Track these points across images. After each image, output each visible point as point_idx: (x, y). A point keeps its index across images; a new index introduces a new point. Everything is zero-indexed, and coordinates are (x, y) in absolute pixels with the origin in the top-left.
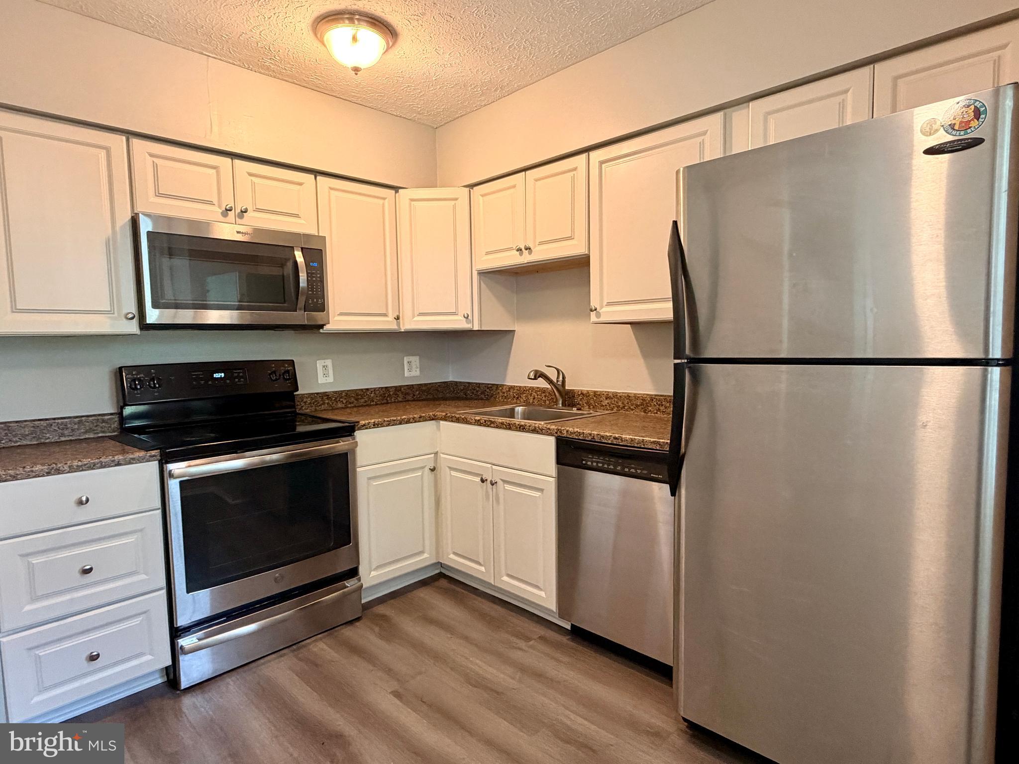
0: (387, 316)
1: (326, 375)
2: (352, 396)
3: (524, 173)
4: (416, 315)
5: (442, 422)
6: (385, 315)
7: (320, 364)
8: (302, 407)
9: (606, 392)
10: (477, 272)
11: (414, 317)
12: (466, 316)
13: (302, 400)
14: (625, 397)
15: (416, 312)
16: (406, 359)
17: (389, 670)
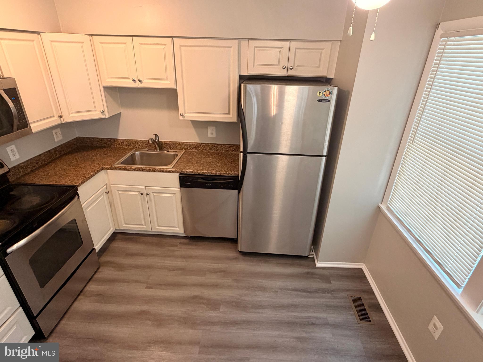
0: (54, 117)
1: (14, 155)
3: (131, 37)
5: (108, 171)
6: (53, 116)
7: (8, 149)
9: (178, 142)
10: (103, 86)
11: (69, 115)
12: (102, 111)
14: (188, 144)
15: (70, 112)
16: (54, 132)
17: (137, 281)
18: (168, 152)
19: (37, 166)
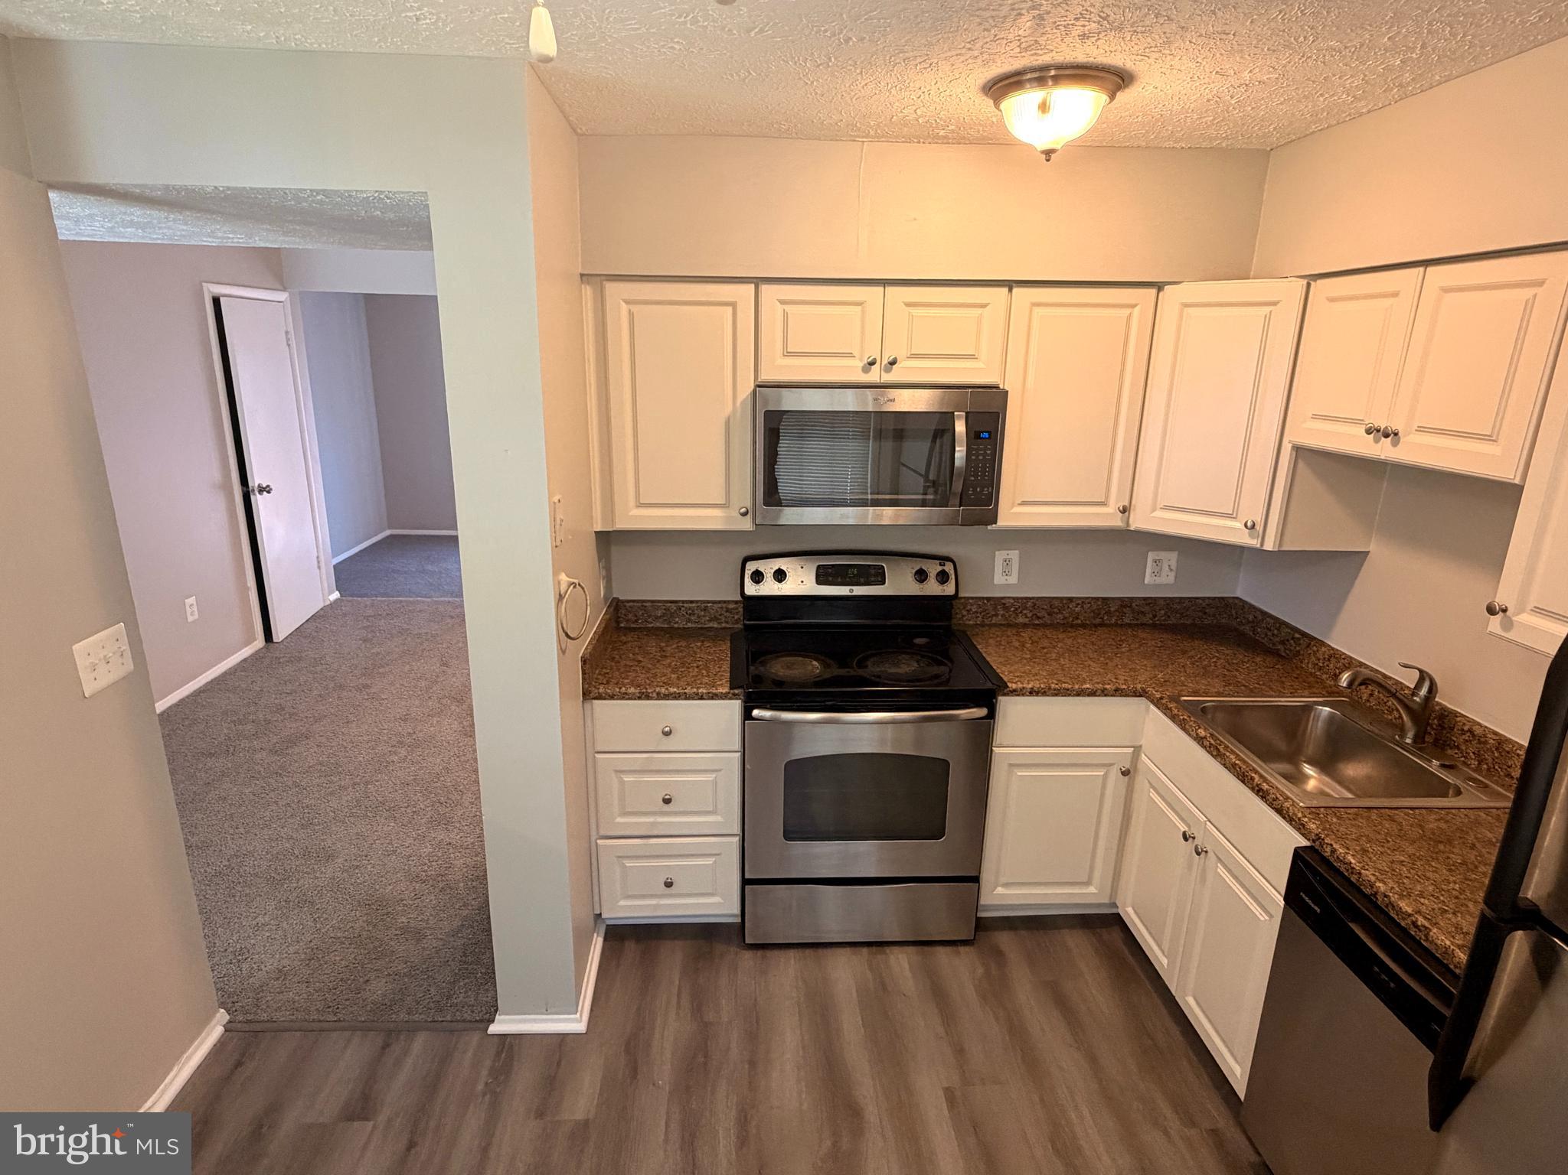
0: (1106, 505)
1: (1006, 573)
2: (1043, 609)
3: (1422, 269)
4: (1158, 507)
5: (1151, 706)
6: (1103, 505)
7: (1000, 556)
8: (963, 616)
10: (1291, 445)
11: (1154, 510)
12: (1252, 523)
13: (964, 608)
15: (1158, 502)
16: (1151, 556)
17: (960, 1051)
18: (1443, 766)
19: (1047, 619)
